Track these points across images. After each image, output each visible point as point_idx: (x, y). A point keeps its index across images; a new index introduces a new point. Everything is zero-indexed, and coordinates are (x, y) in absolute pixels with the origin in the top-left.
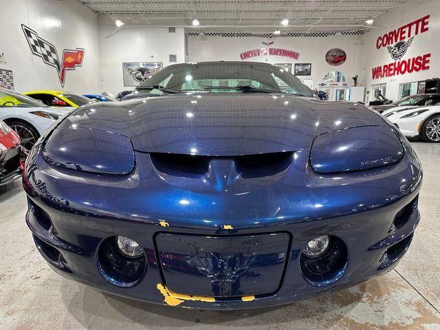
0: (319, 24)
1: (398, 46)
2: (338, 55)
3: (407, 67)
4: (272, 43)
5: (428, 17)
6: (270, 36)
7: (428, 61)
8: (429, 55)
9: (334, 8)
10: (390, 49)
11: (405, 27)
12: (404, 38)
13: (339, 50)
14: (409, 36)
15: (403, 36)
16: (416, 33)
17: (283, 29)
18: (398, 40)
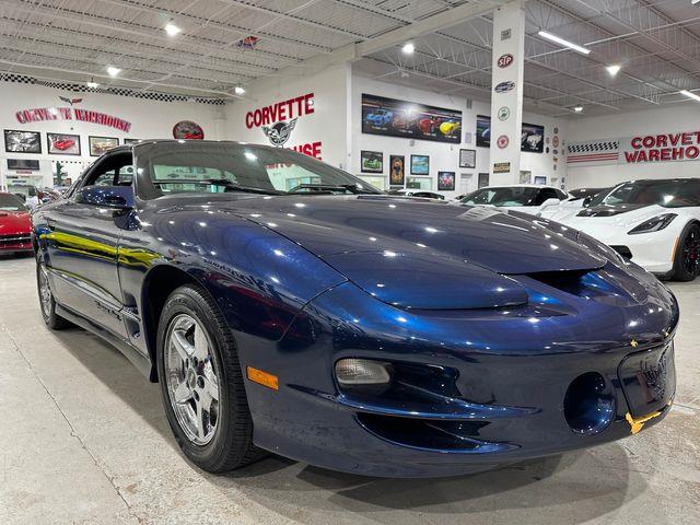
0: (166, 81)
1: (279, 127)
2: (192, 132)
4: (80, 101)
5: (311, 95)
6: (75, 88)
7: (319, 152)
8: (319, 144)
10: (265, 129)
11: (283, 104)
12: (284, 118)
13: (193, 124)
14: (291, 116)
15: (283, 115)
16: (300, 114)
18: (277, 120)
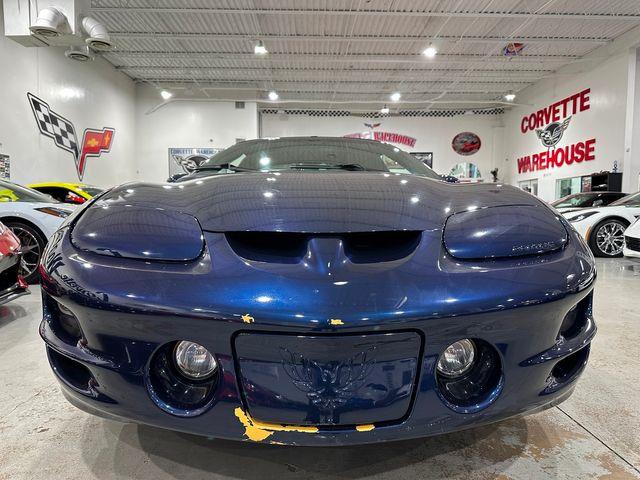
0: (443, 99)
1: (551, 129)
2: (470, 141)
3: (565, 157)
4: (378, 125)
5: (588, 91)
6: (376, 115)
7: (593, 149)
8: (593, 141)
9: (462, 79)
10: (539, 133)
11: (558, 104)
12: (558, 118)
13: (471, 135)
14: (565, 116)
15: (557, 115)
16: (574, 112)
17: (393, 107)
18: (551, 122)
